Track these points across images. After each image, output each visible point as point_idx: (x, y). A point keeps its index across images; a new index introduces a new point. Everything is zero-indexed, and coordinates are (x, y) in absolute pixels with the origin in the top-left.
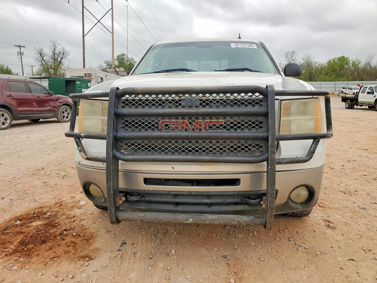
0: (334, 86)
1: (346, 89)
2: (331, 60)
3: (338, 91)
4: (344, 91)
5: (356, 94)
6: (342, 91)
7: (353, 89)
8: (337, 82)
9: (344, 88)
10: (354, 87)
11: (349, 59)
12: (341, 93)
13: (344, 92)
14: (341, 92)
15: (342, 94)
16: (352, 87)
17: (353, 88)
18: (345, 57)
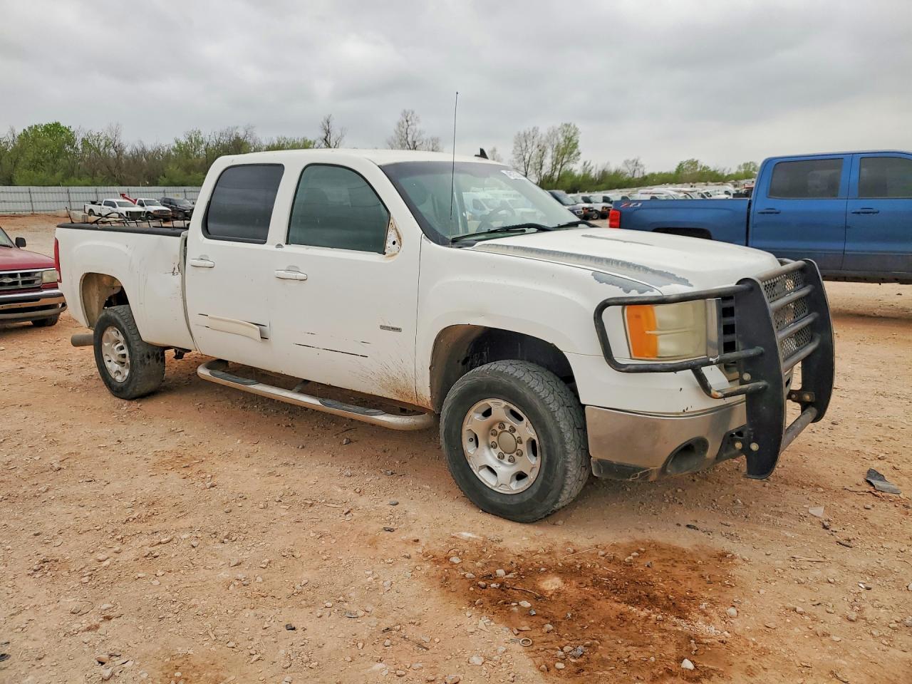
0: (65, 197)
1: (100, 205)
2: (27, 130)
3: (82, 210)
4: (96, 208)
5: (125, 215)
6: (91, 210)
7: (117, 205)
8: (72, 189)
9: (93, 203)
10: (118, 200)
11: (72, 130)
12: (90, 215)
13: (96, 213)
14: (87, 211)
15: (92, 216)
16: (115, 200)
17: (117, 202)
18: (62, 124)
